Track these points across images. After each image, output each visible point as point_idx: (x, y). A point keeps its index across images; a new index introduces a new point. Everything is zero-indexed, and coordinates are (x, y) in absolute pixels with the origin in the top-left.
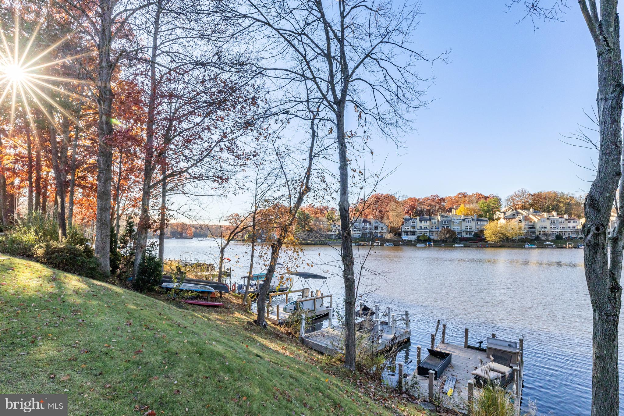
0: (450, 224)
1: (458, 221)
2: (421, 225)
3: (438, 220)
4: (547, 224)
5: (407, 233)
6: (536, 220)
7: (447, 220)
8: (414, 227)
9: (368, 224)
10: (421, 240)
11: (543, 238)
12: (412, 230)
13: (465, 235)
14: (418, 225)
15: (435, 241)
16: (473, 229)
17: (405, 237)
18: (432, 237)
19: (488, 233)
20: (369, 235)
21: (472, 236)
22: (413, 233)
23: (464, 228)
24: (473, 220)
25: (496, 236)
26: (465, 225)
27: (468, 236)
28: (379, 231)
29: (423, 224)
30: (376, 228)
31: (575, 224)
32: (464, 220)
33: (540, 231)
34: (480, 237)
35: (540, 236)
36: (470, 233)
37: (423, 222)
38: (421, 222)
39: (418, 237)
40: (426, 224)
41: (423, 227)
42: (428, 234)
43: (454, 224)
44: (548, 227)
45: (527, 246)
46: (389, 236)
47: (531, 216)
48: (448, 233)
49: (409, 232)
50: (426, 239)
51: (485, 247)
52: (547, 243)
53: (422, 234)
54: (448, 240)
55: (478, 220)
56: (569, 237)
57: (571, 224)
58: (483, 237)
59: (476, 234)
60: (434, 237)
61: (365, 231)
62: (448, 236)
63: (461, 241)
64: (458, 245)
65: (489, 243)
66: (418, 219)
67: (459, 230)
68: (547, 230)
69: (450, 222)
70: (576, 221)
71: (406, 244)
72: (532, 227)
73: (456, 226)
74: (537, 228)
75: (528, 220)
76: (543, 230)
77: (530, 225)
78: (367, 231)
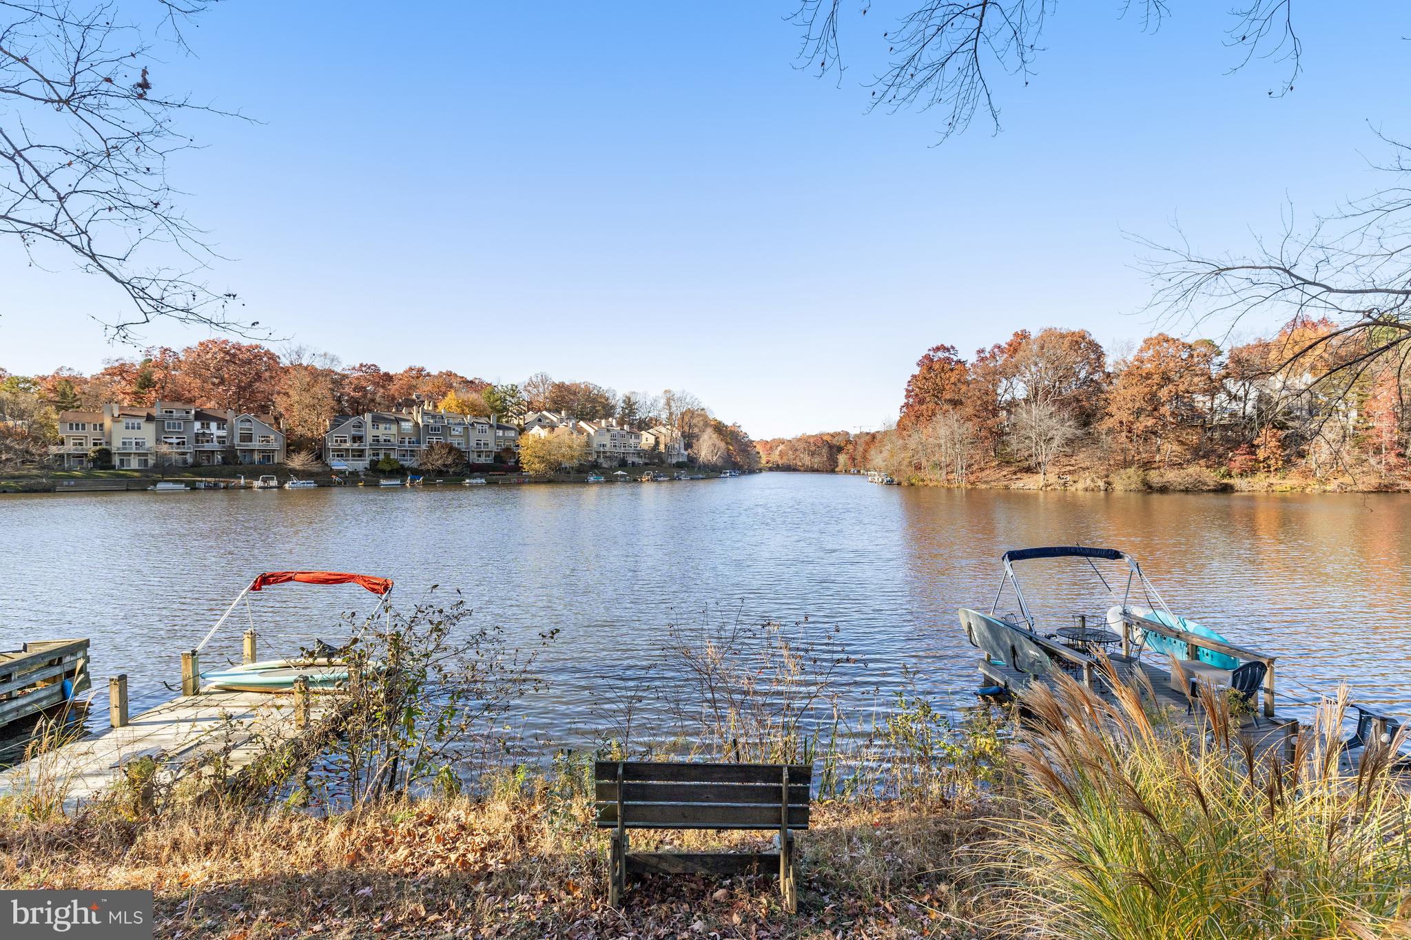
0: (443, 434)
1: (460, 429)
2: (376, 432)
3: (417, 424)
4: (606, 440)
5: (341, 454)
6: (592, 432)
7: (439, 425)
8: (358, 439)
9: (213, 425)
10: (383, 472)
11: (605, 465)
12: (356, 446)
13: (473, 458)
14: (370, 432)
15: (416, 473)
16: (492, 446)
17: (338, 465)
18: (407, 464)
19: (525, 455)
20: (218, 457)
21: (490, 460)
22: (360, 454)
23: (473, 443)
24: (491, 426)
25: (542, 459)
26: (475, 436)
27: (483, 460)
28: (256, 444)
29: (383, 431)
30: (247, 438)
31: (637, 441)
32: (472, 425)
33: (598, 452)
34: (505, 462)
35: (601, 460)
36: (488, 453)
37: (382, 426)
38: (375, 427)
39: (374, 464)
40: (387, 432)
41: (382, 438)
42: (394, 456)
43: (453, 433)
44: (608, 446)
45: (592, 479)
46: (298, 461)
47: (582, 424)
48: (449, 453)
49: (347, 450)
50: (395, 466)
51: (524, 483)
52: (619, 473)
53: (382, 457)
54: (451, 470)
55: (499, 427)
56: (633, 463)
57: (633, 441)
58: (511, 462)
59: (498, 457)
60: (408, 463)
61: (207, 447)
62: (450, 461)
63: (472, 472)
64: (474, 481)
65: (530, 476)
66: (368, 417)
67: (463, 447)
68: (607, 449)
69: (446, 429)
70: (638, 437)
71: (350, 480)
72: (588, 444)
73: (456, 438)
74: (595, 446)
75: (581, 431)
76: (602, 449)
77: (584, 438)
78: (215, 446)
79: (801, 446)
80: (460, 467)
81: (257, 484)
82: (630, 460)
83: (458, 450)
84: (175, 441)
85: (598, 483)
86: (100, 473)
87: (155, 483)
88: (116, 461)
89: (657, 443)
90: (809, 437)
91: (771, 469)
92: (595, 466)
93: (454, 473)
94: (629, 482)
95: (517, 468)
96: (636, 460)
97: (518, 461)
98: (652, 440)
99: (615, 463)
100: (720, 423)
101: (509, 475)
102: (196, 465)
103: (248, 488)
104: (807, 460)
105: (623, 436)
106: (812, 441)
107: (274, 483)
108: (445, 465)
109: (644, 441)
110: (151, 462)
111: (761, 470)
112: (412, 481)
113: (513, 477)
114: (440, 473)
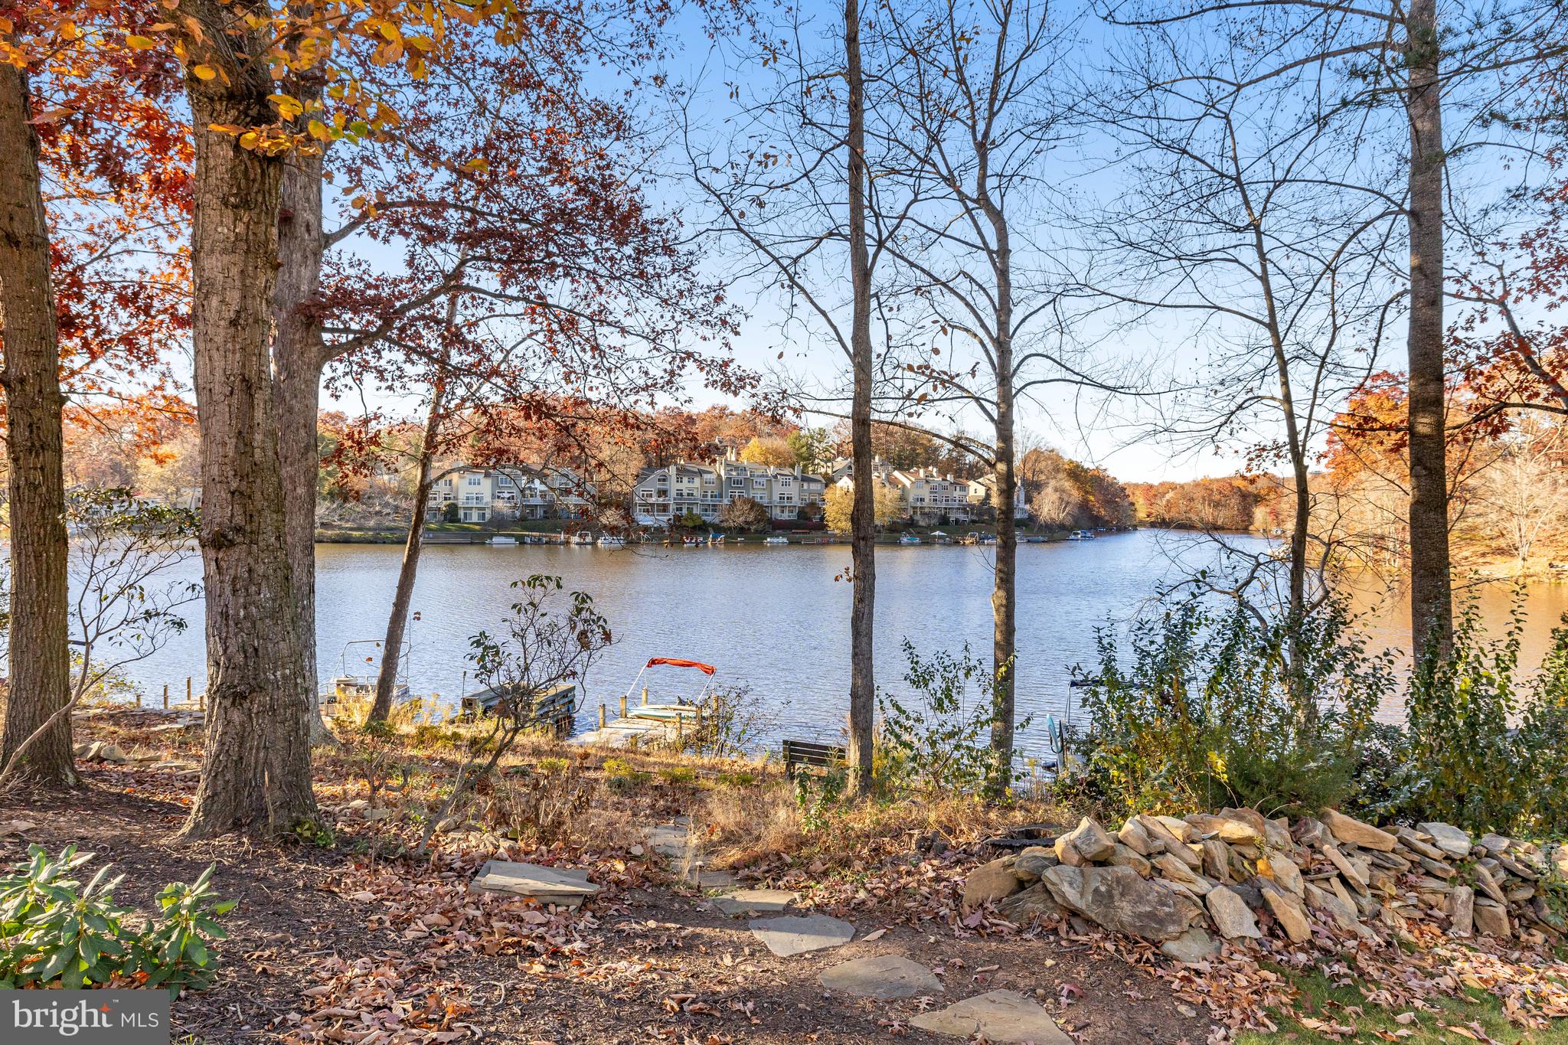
0: (746, 488)
1: (763, 481)
2: (679, 486)
3: (719, 476)
4: (925, 492)
5: (649, 509)
6: (908, 483)
7: (741, 477)
8: (663, 493)
9: (537, 480)
10: (686, 528)
11: (922, 523)
12: (661, 500)
13: (777, 514)
14: (673, 486)
15: (718, 529)
16: (796, 501)
17: (645, 520)
18: (708, 519)
20: (540, 512)
21: (793, 516)
22: (664, 508)
23: (776, 498)
24: (795, 478)
25: (849, 517)
26: (778, 489)
27: (785, 516)
28: (572, 499)
29: (685, 485)
31: (962, 493)
32: (775, 477)
33: (914, 508)
34: (810, 519)
35: (918, 517)
36: (791, 509)
37: (685, 479)
38: (679, 480)
39: (678, 518)
40: (691, 485)
41: (685, 492)
42: (696, 511)
43: (755, 486)
44: (927, 500)
45: (905, 540)
46: (610, 517)
47: (896, 474)
48: (751, 508)
49: (652, 505)
50: (698, 523)
51: (828, 544)
52: (937, 533)
53: (685, 512)
54: (753, 528)
55: (805, 479)
56: (957, 521)
57: (957, 494)
58: (816, 519)
59: (802, 514)
60: (711, 518)
61: (533, 501)
62: (751, 518)
63: (774, 529)
64: (775, 540)
65: (835, 535)
66: (672, 470)
67: (765, 502)
68: (925, 504)
69: (747, 483)
70: (964, 488)
71: (655, 535)
72: (902, 498)
73: (758, 494)
74: (911, 500)
75: (894, 483)
76: (919, 504)
77: (897, 493)
78: (538, 501)
79: (1199, 494)
80: (762, 524)
81: (575, 539)
82: (952, 517)
83: (761, 506)
84: (507, 495)
85: (912, 545)
86: (449, 525)
87: (491, 537)
88: (461, 514)
89: (988, 496)
90: (1212, 481)
91: (1153, 525)
92: (910, 525)
93: (756, 531)
94: (949, 545)
95: (822, 526)
96: (962, 517)
97: (822, 518)
98: (982, 492)
99: (934, 521)
100: (1078, 466)
101: (814, 534)
102: (523, 519)
103: (567, 543)
104: (1208, 513)
105: (945, 488)
106: (1215, 487)
107: (589, 539)
108: (746, 522)
109: (972, 493)
110: (488, 516)
111: (1135, 528)
112: (714, 539)
113: (817, 535)
114: (742, 530)
